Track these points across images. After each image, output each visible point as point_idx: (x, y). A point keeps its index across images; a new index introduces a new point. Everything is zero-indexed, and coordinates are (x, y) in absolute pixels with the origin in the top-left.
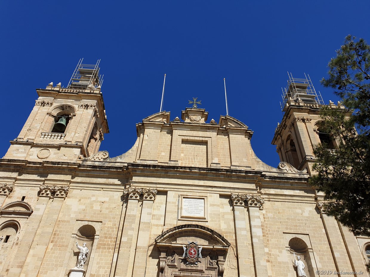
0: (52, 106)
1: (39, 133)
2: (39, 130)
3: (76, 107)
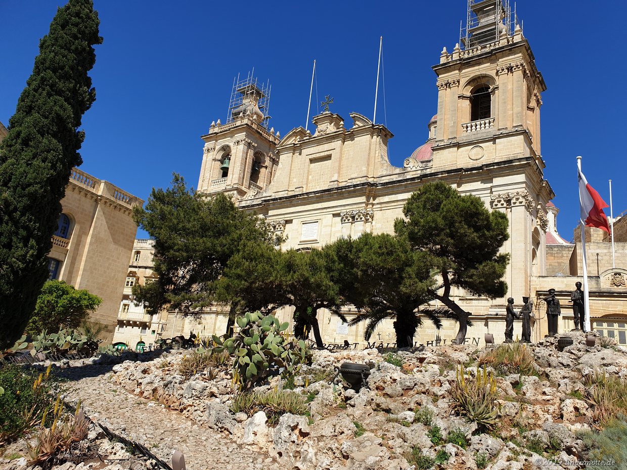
0: (216, 150)
1: (210, 182)
2: (209, 179)
3: (231, 144)
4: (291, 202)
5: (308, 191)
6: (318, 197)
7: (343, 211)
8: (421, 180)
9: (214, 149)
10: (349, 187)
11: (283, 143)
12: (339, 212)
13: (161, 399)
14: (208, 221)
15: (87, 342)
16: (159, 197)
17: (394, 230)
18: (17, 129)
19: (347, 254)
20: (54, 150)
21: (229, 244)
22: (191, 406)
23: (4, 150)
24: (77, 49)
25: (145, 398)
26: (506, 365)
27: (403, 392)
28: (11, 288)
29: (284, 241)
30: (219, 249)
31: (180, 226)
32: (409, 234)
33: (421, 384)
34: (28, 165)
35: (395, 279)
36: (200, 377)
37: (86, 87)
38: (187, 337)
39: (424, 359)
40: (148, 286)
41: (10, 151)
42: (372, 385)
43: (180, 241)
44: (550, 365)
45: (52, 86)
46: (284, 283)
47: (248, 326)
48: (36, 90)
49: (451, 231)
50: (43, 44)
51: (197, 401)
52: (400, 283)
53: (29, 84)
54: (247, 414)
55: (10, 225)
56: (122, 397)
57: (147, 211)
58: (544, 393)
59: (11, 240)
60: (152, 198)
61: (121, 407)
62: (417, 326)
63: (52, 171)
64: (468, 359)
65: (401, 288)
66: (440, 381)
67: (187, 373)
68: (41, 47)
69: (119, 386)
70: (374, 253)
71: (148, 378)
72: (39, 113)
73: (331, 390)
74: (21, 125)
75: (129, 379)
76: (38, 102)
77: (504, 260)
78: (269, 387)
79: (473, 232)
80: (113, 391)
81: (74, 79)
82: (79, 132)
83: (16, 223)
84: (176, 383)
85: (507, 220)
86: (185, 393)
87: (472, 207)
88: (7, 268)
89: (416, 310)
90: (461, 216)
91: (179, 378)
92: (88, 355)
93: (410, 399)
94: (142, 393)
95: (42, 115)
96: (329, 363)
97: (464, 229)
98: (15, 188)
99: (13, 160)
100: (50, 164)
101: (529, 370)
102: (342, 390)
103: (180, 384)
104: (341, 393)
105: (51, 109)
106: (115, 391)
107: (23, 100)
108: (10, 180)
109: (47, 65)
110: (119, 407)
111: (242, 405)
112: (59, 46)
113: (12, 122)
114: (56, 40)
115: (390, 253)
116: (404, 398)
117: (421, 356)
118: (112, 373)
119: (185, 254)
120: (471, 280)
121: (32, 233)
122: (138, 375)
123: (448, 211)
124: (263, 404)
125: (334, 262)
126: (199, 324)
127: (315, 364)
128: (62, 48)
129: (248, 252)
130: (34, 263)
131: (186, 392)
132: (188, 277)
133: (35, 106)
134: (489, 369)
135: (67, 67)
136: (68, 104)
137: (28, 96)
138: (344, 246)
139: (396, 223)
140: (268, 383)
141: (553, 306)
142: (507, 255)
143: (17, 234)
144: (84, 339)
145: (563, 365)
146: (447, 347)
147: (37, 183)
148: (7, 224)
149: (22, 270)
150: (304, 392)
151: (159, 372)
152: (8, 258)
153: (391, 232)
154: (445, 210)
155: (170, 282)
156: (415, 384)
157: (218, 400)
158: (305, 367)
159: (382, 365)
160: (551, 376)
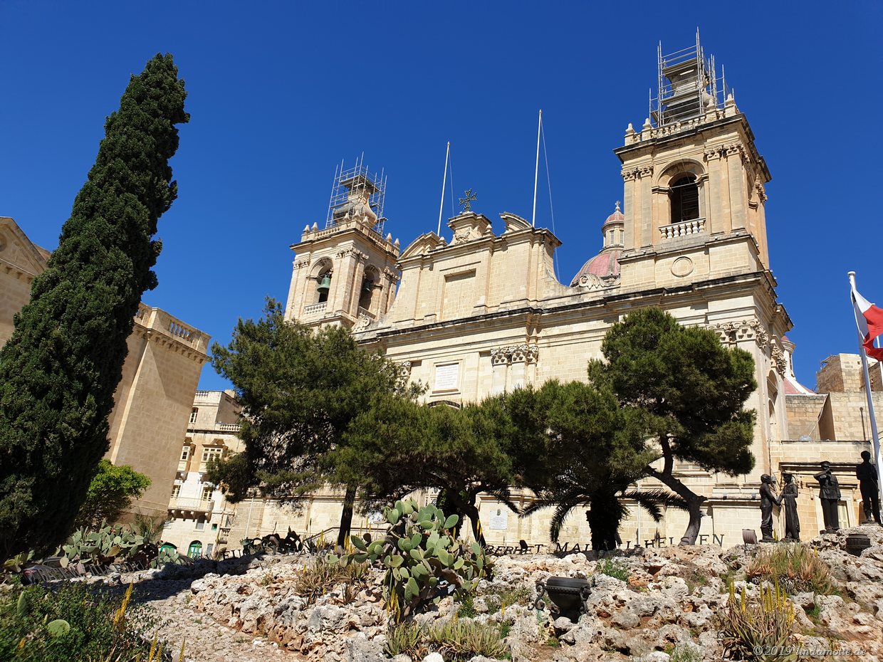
0: (311, 264)
1: (302, 308)
2: (301, 305)
3: (333, 257)
4: (420, 336)
5: (443, 321)
6: (457, 328)
7: (494, 347)
8: (605, 304)
9: (309, 263)
10: (502, 314)
11: (406, 254)
12: (489, 349)
13: (271, 634)
14: (319, 364)
15: (143, 545)
16: (247, 331)
17: (588, 377)
18: (75, 239)
19: (527, 412)
20: (122, 268)
21: (349, 397)
22: (320, 644)
23: (55, 269)
24: (156, 129)
25: (247, 632)
26: (792, 579)
27: (638, 620)
28: (58, 466)
29: (423, 392)
30: (336, 405)
31: (281, 372)
32: (614, 383)
33: (666, 607)
34: (87, 289)
35: (602, 449)
36: (330, 599)
37: (165, 181)
38: (283, 535)
39: (658, 568)
40: (231, 461)
41: (63, 270)
42: (592, 610)
43: (280, 394)
44: (849, 579)
45: (122, 180)
46: (438, 456)
47: (400, 522)
48: (100, 186)
49: (675, 378)
50: (112, 123)
51: (331, 637)
52: (609, 456)
53: (91, 178)
54: (411, 656)
55: (61, 374)
56: (212, 632)
57: (230, 352)
58: (856, 622)
59: (62, 396)
60: (238, 333)
61: (216, 647)
62: (620, 518)
63: (119, 297)
64: (726, 568)
65: (611, 462)
66: (692, 603)
67: (310, 592)
68: (109, 127)
69: (203, 614)
70: (570, 410)
71: (249, 602)
72: (104, 216)
73: (534, 619)
74: (79, 234)
75: (218, 603)
76: (104, 202)
77: (748, 418)
78: (436, 614)
79: (709, 379)
80: (197, 622)
81: (151, 170)
82: (154, 242)
83: (69, 371)
84: (295, 608)
85: (752, 361)
86: (310, 625)
87: (704, 343)
88: (55, 438)
89: (618, 494)
90: (690, 357)
91: (298, 601)
92: (143, 566)
93: (655, 632)
94: (240, 624)
95: (108, 220)
96: (518, 576)
97: (696, 375)
98: (70, 321)
99: (68, 282)
100: (116, 288)
101: (826, 586)
102: (550, 619)
103: (301, 610)
104: (548, 623)
105: (121, 211)
106: (199, 622)
107: (83, 200)
108: (64, 310)
109: (117, 151)
110: (213, 647)
111: (403, 643)
112: (134, 125)
113: (66, 230)
114: (130, 118)
115: (593, 411)
116: (645, 630)
117: (652, 564)
118: (190, 593)
119: (287, 414)
120: (706, 449)
121: (90, 386)
122: (232, 596)
123: (671, 349)
124: (437, 642)
125: (503, 423)
126: (300, 515)
127: (498, 579)
128: (137, 128)
129: (384, 409)
130: (91, 429)
131: (312, 622)
132: (285, 446)
133: (99, 208)
134: (765, 584)
135: (143, 154)
136: (142, 203)
137: (90, 194)
138: (522, 400)
139: (590, 366)
140: (436, 609)
141: (828, 487)
142: (753, 411)
143: (70, 387)
144: (139, 540)
145: (870, 578)
146: (677, 548)
147: (101, 315)
148: (57, 373)
149: (76, 440)
150: (490, 622)
151: (263, 591)
152: (56, 423)
153: (586, 381)
154: (666, 347)
155: (261, 454)
156: (656, 609)
157: (361, 635)
158: (484, 584)
159: (599, 579)
160: (858, 595)
